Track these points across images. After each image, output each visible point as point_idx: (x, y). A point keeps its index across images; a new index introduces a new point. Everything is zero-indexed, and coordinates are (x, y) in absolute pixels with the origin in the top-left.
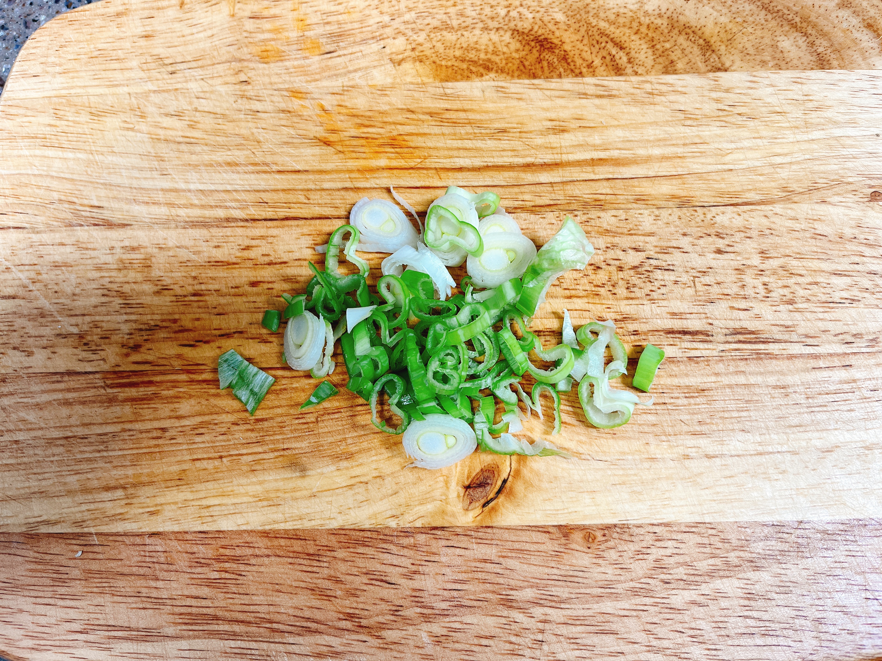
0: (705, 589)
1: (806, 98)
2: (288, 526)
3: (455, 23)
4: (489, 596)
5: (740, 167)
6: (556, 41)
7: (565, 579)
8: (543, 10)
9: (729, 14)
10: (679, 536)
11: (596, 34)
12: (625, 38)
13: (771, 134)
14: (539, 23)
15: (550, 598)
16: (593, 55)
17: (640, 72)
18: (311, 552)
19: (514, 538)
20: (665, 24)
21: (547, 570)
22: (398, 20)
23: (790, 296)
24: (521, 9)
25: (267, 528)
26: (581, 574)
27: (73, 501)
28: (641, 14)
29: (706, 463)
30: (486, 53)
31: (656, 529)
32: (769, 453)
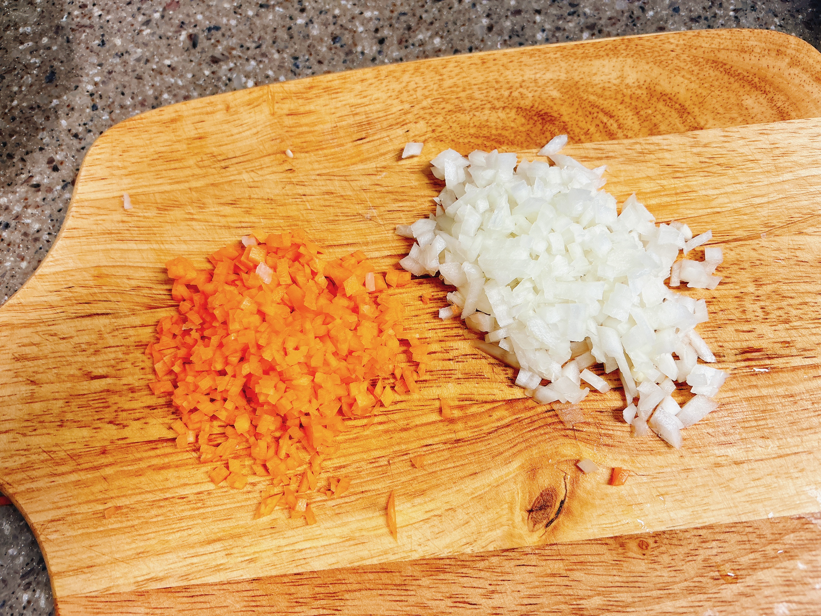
0: (750, 581)
1: (773, 146)
2: (375, 561)
3: (466, 105)
4: (563, 607)
5: (726, 209)
6: (555, 115)
7: (626, 585)
8: (540, 89)
9: (698, 81)
10: (722, 537)
11: (588, 106)
12: (612, 108)
13: (747, 179)
14: (539, 100)
15: (615, 603)
16: (588, 125)
17: (629, 135)
18: (398, 582)
19: (578, 552)
20: (645, 93)
21: (610, 579)
22: (417, 107)
23: (785, 316)
24: (521, 90)
25: (356, 564)
26: (640, 579)
27: (178, 557)
28: (623, 87)
29: (735, 468)
30: (497, 129)
31: (701, 532)
32: (788, 455)
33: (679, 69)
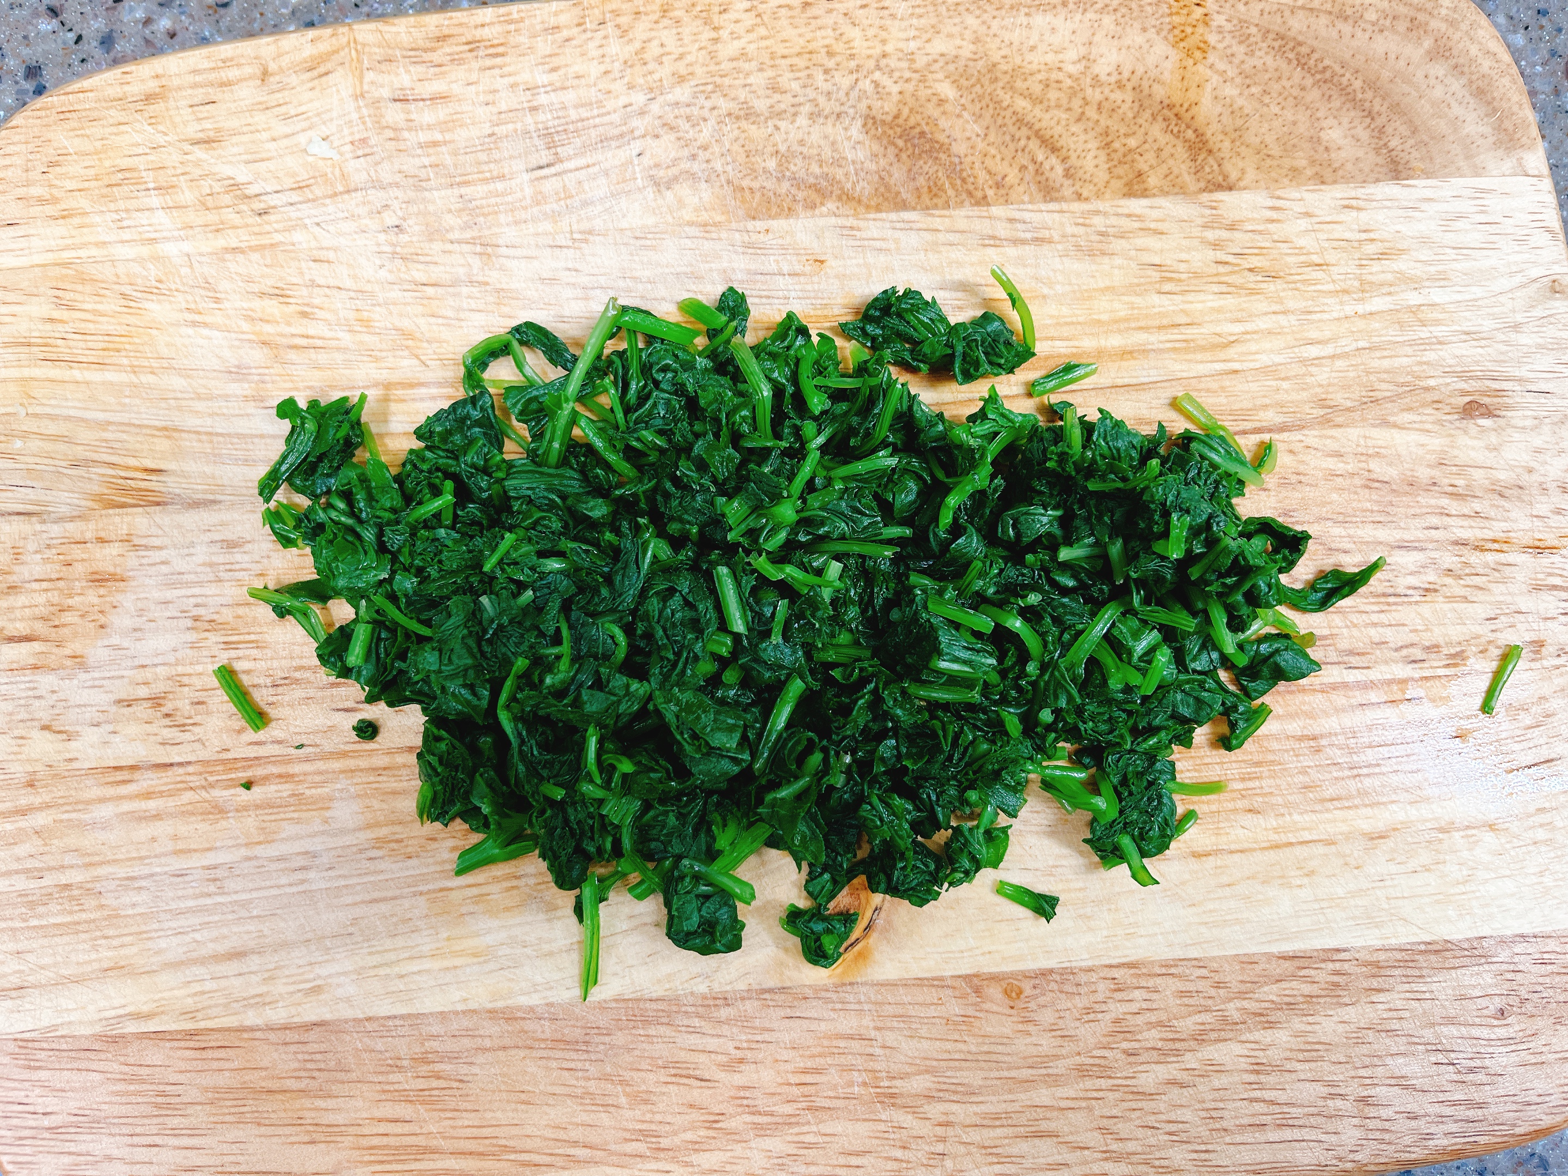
0: (1191, 1060)
1: (1364, 236)
2: (534, 1000)
3: (762, 104)
4: (859, 1090)
5: (1253, 365)
7: (975, 1057)
8: (917, 77)
10: (1151, 983)
11: (1009, 122)
13: (1302, 304)
14: (911, 102)
15: (952, 1088)
17: (1085, 193)
19: (894, 999)
20: (1129, 103)
21: (948, 1046)
22: (661, 101)
25: (501, 1004)
26: (1000, 1048)
27: (177, 980)
28: (1086, 83)
30: (821, 162)
31: (1116, 973)
32: (1291, 844)
33: (1205, 48)
